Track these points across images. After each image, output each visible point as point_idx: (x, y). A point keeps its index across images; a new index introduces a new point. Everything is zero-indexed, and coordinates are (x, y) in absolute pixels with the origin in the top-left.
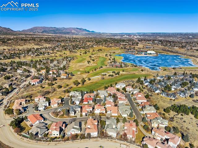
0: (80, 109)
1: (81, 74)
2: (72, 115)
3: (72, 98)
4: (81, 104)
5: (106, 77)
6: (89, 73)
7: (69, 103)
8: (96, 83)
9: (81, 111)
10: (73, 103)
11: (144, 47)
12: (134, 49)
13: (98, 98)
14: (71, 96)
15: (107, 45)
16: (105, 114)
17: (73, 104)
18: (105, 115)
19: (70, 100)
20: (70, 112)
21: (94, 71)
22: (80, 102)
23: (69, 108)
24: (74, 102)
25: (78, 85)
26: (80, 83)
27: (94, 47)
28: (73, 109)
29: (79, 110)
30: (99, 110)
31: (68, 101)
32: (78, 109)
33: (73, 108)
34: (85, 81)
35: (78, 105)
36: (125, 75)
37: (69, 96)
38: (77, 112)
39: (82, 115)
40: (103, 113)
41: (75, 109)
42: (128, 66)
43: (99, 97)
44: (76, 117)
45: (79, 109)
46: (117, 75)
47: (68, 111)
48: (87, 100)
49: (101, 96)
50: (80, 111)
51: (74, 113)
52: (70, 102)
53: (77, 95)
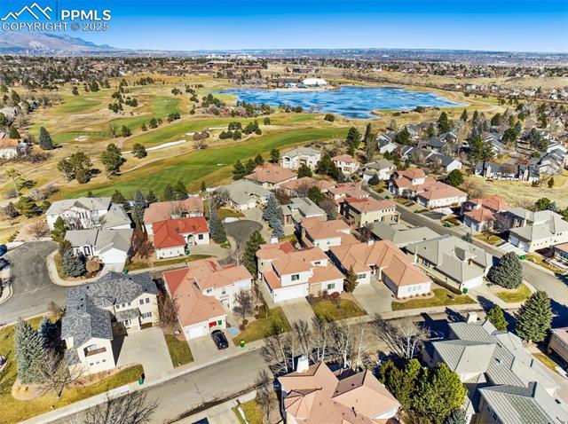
0: (153, 298)
1: (91, 141)
2: (95, 370)
3: (70, 236)
4: (145, 266)
5: (210, 142)
6: (128, 136)
7: (45, 271)
8: (180, 164)
9: (168, 316)
10: (80, 265)
11: (288, 71)
12: (260, 77)
13: (228, 220)
14: (60, 222)
15: (166, 69)
16: (345, 296)
17: (83, 273)
18: (353, 310)
19: (56, 253)
20: (70, 343)
21: (150, 130)
22: (131, 253)
23: (53, 306)
24: (83, 259)
25: (88, 180)
26: (96, 171)
27: (121, 76)
28: (91, 309)
29: (144, 309)
30: (305, 276)
31: (40, 260)
32: (135, 304)
33: (89, 305)
34: (124, 160)
35: (119, 270)
36: (280, 133)
37: (41, 232)
38: (133, 326)
39: (185, 346)
40: (330, 292)
41: (110, 308)
42: (273, 111)
43: (230, 213)
44: (137, 373)
45: (148, 304)
46: (254, 134)
47: (52, 336)
48: (171, 234)
49: (243, 207)
50: (154, 319)
51: (106, 343)
52: (59, 263)
53: (97, 216)
